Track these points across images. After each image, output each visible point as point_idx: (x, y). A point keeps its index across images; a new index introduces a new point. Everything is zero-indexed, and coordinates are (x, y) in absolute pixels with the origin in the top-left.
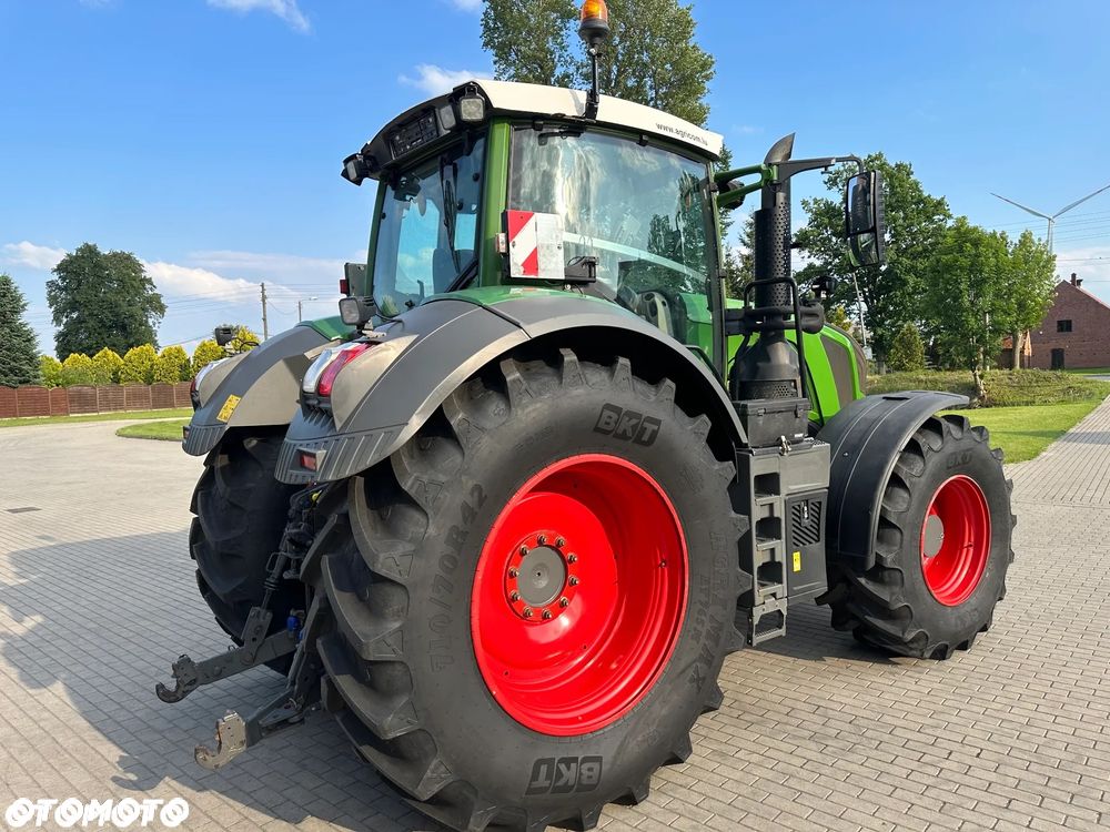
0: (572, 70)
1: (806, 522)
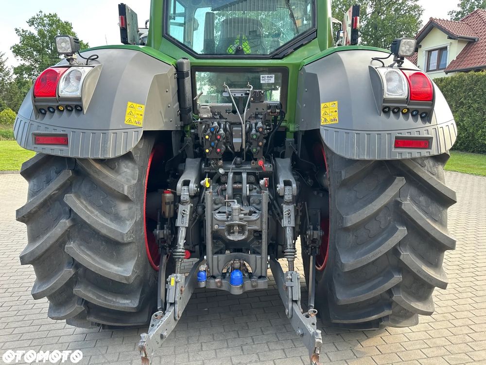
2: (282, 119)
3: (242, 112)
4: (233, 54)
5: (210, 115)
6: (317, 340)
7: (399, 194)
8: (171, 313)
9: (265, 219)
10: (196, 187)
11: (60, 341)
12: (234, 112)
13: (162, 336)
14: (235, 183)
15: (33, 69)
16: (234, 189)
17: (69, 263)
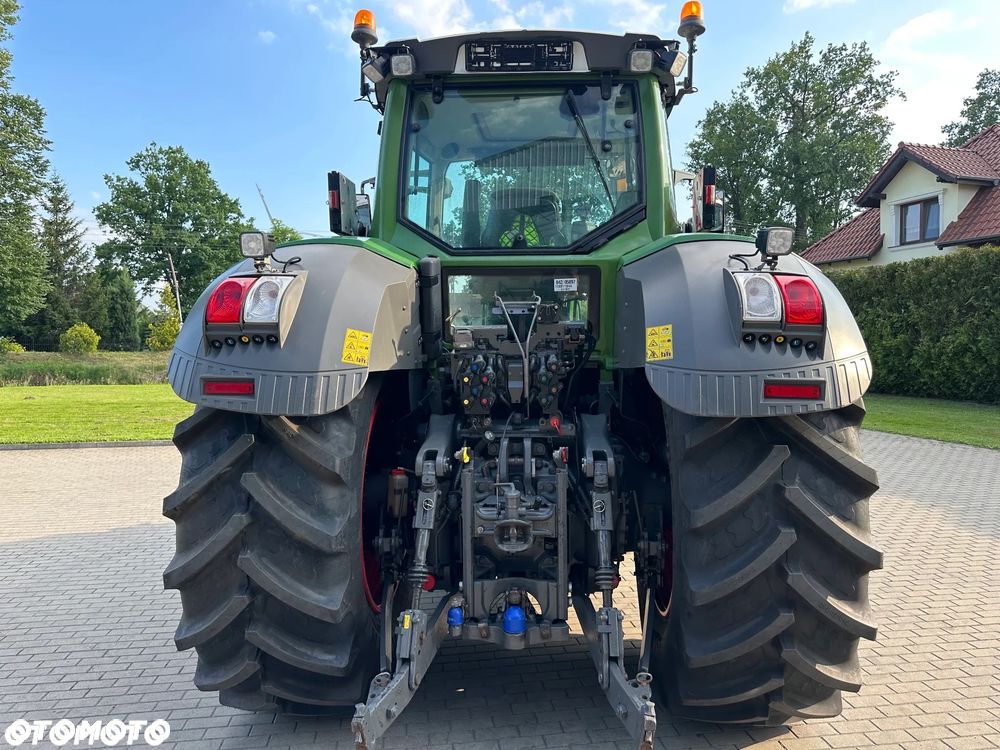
2: (592, 349)
3: (523, 340)
4: (509, 248)
5: (471, 344)
6: (647, 718)
7: (781, 473)
8: (403, 676)
9: (562, 517)
10: (447, 462)
11: (206, 736)
12: (511, 337)
13: (388, 714)
14: (511, 455)
15: (132, 248)
16: (510, 467)
17: (241, 587)
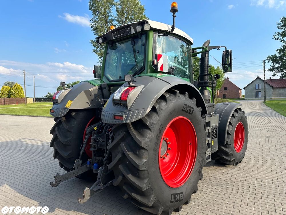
0: (113, 18)
1: (214, 133)
